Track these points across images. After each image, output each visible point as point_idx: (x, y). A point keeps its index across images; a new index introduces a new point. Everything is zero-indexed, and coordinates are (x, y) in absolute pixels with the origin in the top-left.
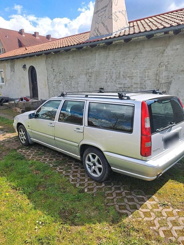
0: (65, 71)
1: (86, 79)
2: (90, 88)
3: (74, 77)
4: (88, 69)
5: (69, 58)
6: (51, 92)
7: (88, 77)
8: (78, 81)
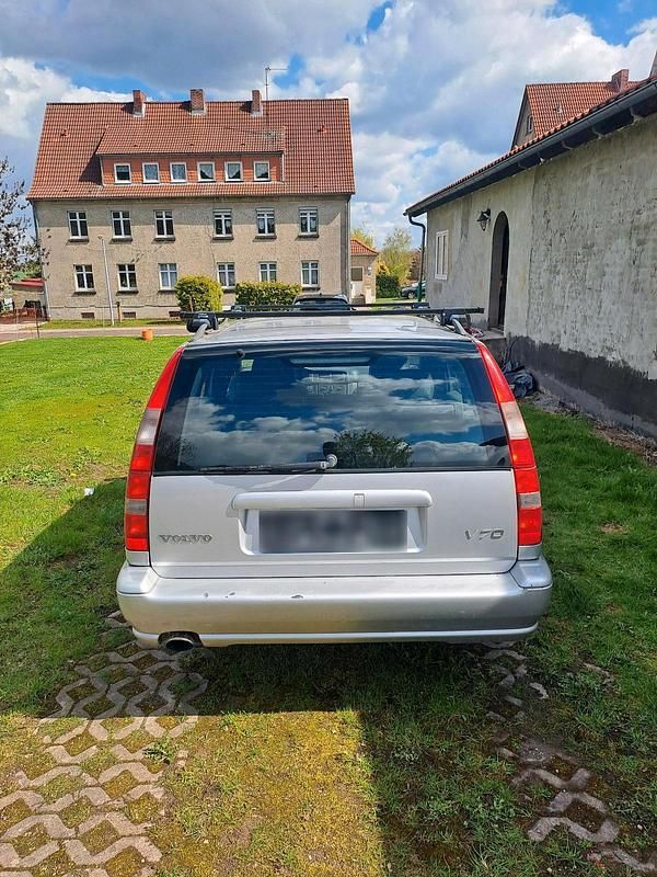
0: (574, 224)
1: (628, 252)
2: (635, 291)
3: (595, 248)
4: (638, 213)
5: (589, 169)
6: (533, 307)
7: (634, 245)
8: (604, 262)
